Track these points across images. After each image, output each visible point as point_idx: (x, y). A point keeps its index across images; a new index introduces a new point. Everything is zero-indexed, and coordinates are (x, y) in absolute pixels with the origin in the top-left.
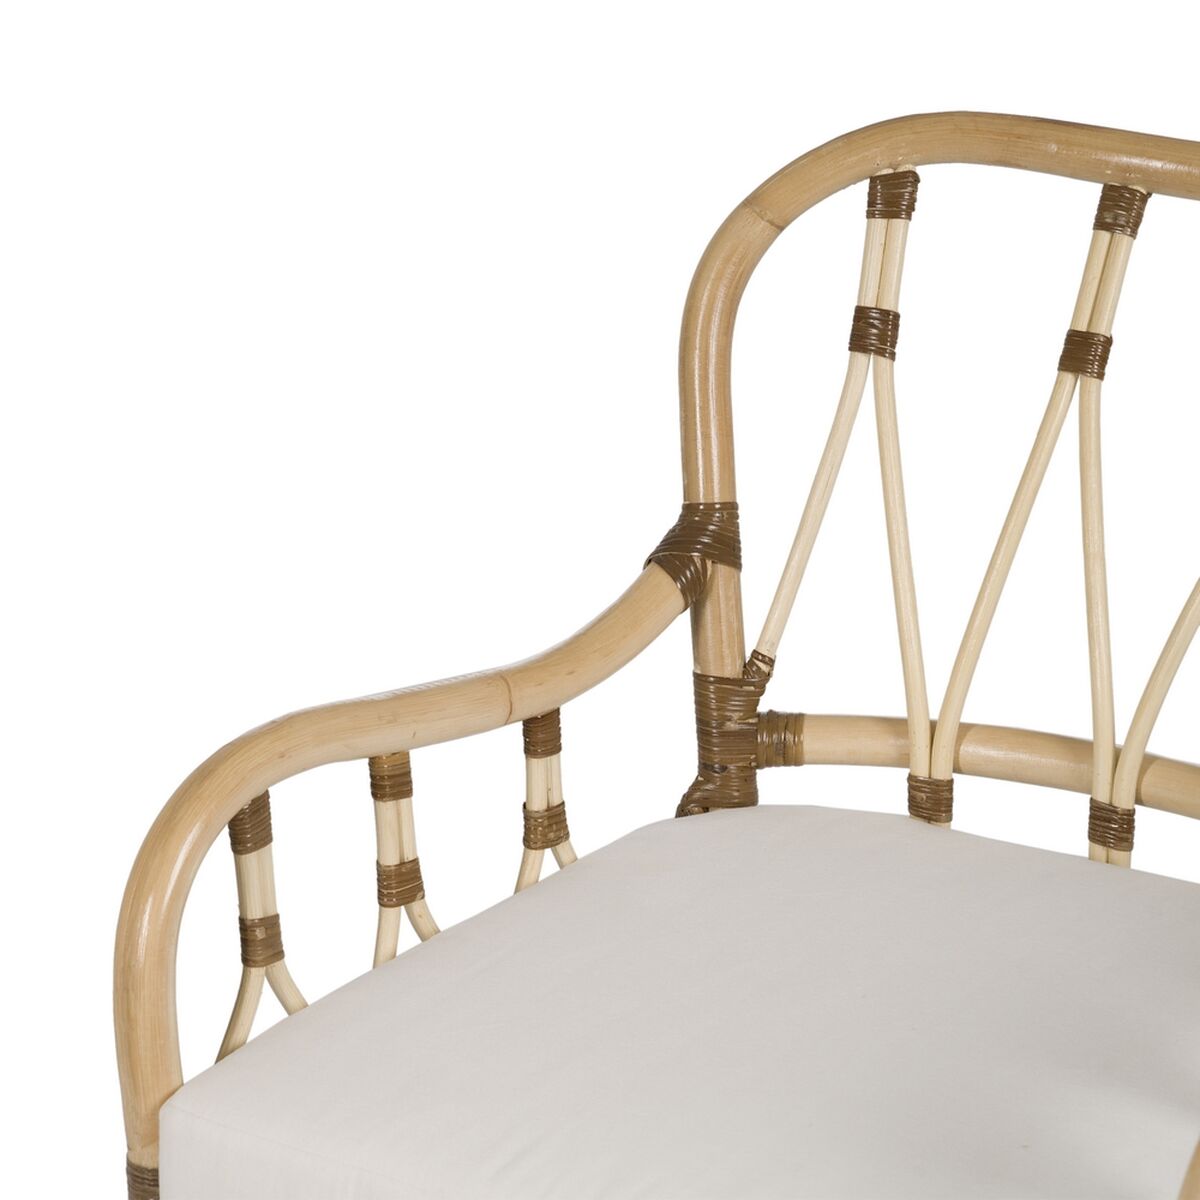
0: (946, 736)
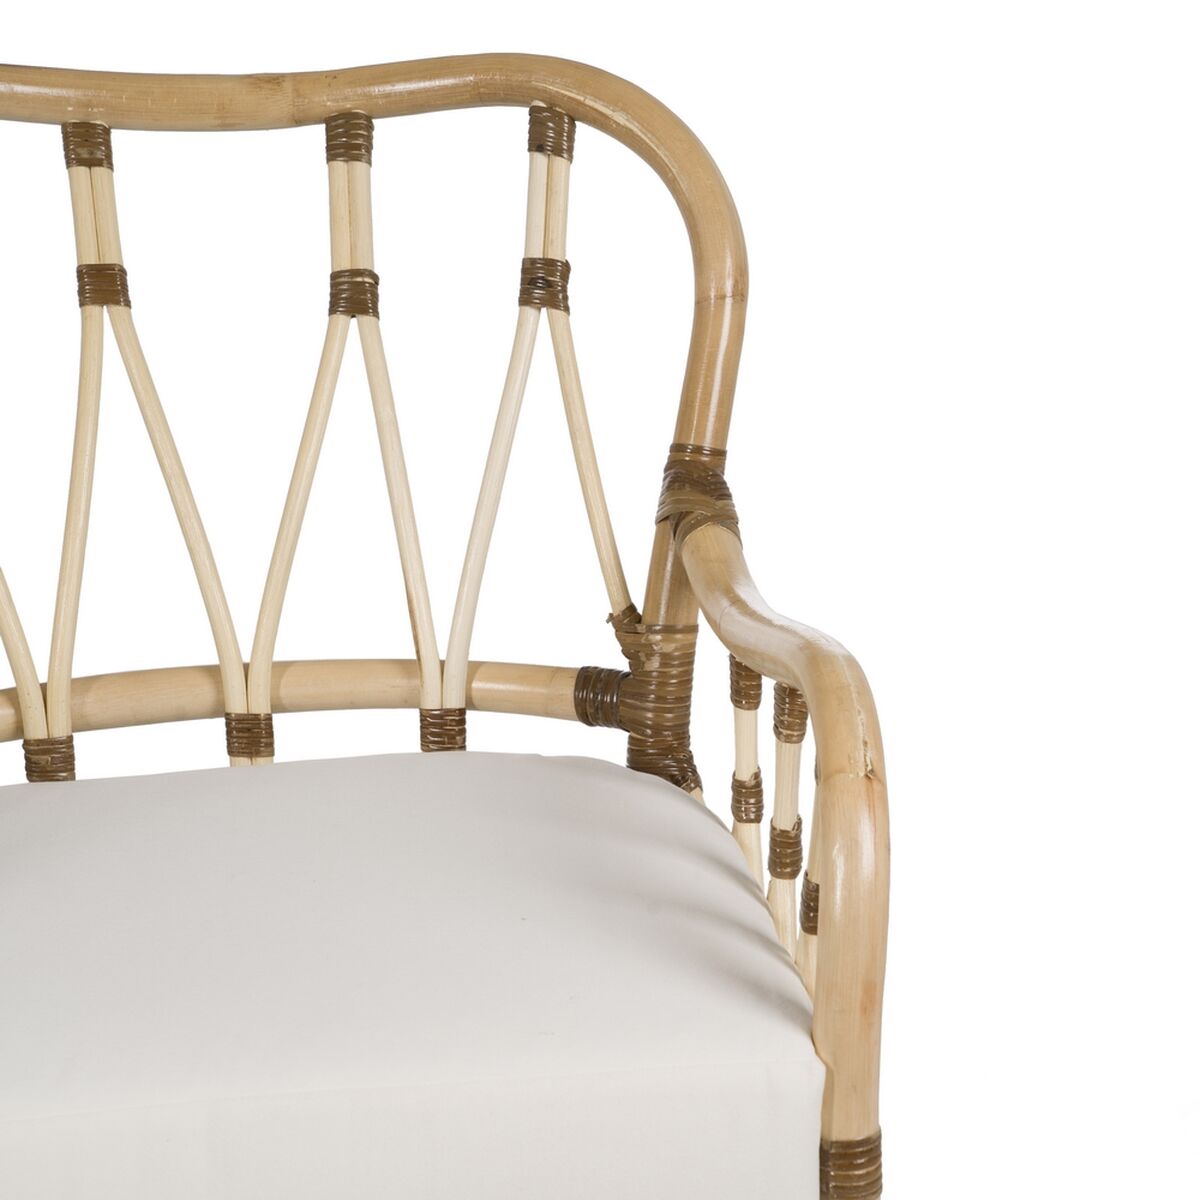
0: (60, 697)
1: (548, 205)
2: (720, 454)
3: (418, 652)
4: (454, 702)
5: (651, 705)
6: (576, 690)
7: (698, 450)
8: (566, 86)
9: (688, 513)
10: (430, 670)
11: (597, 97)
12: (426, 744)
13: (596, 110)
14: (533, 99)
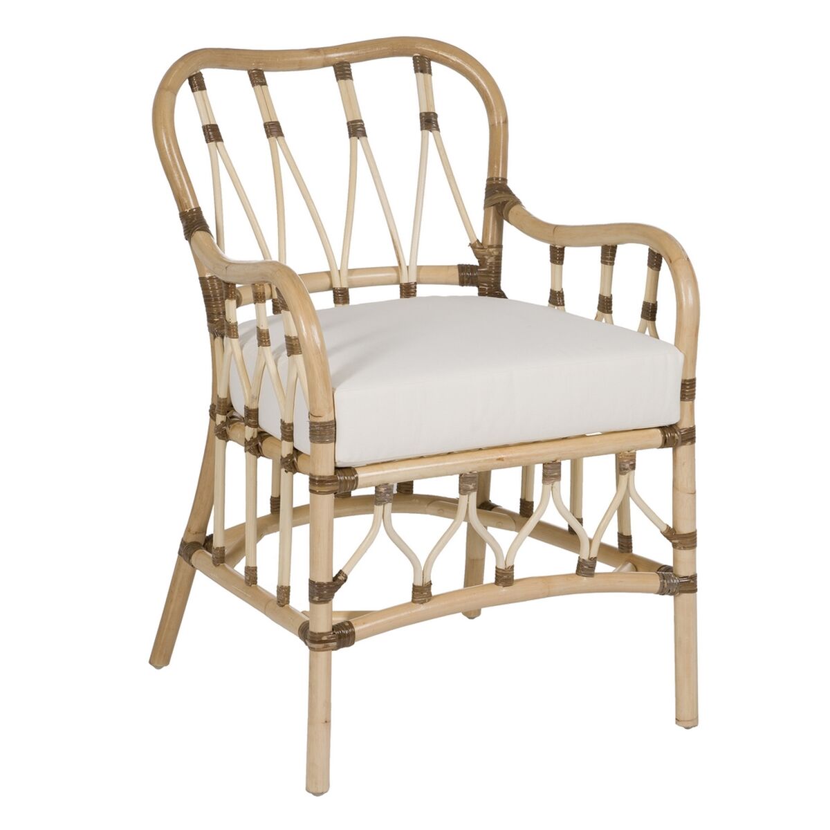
1: (426, 92)
2: (505, 180)
3: (399, 262)
4: (413, 280)
5: (493, 275)
6: (459, 272)
7: (497, 179)
8: (430, 48)
9: (507, 202)
10: (404, 269)
11: (444, 51)
12: (402, 296)
13: (443, 56)
14: (415, 53)
